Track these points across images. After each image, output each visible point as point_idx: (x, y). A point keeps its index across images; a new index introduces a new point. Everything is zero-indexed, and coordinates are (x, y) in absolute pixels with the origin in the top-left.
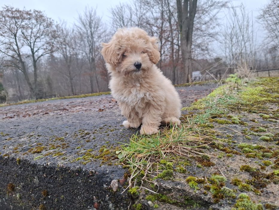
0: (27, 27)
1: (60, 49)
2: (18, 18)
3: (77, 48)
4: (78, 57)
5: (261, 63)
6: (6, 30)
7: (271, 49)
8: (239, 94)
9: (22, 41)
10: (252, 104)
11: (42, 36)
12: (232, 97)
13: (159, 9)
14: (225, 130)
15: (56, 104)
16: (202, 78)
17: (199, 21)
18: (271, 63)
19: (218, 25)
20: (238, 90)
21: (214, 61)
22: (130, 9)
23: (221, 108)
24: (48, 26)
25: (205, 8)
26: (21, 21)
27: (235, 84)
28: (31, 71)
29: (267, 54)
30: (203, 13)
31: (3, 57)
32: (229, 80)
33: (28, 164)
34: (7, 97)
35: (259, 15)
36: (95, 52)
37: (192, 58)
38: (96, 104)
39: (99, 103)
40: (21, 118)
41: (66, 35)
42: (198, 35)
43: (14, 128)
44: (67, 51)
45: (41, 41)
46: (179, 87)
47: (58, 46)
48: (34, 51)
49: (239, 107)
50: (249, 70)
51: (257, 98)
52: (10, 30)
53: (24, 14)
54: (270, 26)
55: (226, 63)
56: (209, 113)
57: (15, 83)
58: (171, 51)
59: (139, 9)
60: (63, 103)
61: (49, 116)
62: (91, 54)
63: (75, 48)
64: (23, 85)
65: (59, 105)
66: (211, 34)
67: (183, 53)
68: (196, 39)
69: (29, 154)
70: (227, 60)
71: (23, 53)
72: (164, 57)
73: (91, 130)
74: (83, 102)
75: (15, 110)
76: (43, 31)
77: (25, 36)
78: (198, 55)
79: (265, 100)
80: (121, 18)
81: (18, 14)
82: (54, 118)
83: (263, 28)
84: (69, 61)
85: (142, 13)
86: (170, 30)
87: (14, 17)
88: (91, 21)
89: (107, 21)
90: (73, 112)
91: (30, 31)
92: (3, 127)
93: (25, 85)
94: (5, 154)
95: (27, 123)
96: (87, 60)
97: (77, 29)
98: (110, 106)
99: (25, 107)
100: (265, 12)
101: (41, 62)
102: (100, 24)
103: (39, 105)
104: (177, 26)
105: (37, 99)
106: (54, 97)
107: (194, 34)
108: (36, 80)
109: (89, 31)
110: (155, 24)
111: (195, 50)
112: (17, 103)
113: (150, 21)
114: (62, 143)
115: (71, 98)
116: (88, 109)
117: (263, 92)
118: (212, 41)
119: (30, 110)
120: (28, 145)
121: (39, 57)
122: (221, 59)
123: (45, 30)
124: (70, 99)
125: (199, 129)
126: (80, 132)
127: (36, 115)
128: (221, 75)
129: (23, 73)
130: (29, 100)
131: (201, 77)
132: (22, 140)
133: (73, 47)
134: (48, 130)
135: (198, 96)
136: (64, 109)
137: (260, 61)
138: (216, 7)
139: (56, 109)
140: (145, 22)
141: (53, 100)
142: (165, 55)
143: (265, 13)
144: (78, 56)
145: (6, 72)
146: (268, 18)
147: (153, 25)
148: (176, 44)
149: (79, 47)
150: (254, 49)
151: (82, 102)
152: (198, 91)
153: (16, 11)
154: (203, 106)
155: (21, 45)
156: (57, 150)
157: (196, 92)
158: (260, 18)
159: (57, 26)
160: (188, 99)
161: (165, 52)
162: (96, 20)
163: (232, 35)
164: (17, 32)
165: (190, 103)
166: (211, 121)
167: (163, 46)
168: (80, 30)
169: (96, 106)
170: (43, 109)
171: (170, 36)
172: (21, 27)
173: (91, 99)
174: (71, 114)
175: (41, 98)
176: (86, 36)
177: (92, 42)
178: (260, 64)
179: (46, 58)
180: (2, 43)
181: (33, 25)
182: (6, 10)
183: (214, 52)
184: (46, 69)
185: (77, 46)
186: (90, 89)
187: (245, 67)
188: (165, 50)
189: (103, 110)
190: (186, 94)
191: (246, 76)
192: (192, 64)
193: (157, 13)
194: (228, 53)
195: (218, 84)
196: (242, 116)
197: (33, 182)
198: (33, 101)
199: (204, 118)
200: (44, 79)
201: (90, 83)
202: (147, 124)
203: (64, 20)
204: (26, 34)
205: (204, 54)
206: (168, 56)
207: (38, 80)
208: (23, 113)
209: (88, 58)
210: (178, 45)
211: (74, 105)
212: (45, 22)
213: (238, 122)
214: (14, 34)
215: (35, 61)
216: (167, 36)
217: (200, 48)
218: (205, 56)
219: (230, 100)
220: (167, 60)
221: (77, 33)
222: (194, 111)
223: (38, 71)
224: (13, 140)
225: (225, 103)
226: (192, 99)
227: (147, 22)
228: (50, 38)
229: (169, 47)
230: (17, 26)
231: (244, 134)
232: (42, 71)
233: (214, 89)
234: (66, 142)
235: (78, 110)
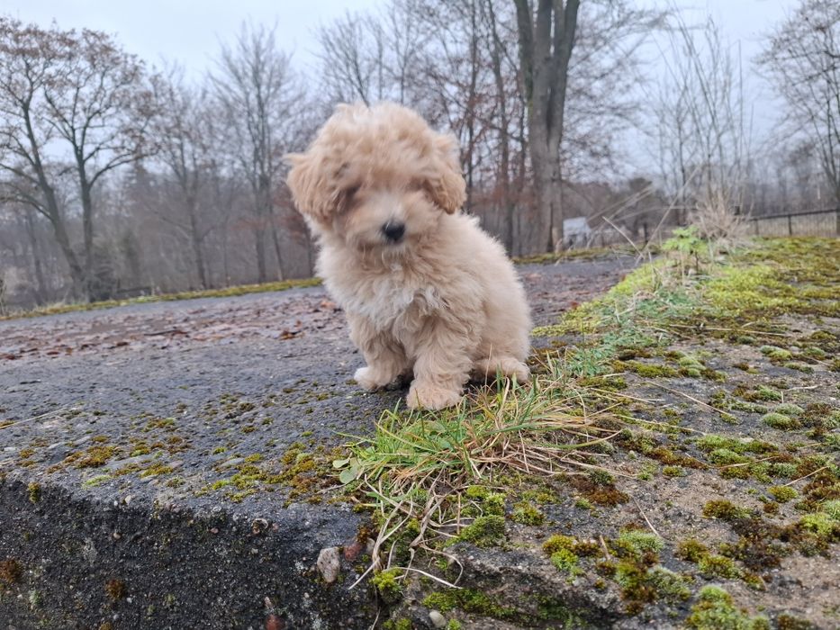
0: (61, 80)
1: (164, 148)
2: (34, 54)
3: (217, 145)
4: (218, 174)
5: (767, 195)
7: (796, 152)
8: (701, 286)
9: (47, 125)
10: (739, 317)
11: (107, 108)
12: (682, 297)
13: (466, 31)
14: (660, 395)
15: (150, 317)
16: (592, 237)
17: (584, 68)
18: (795, 194)
19: (640, 80)
20: (697, 274)
21: (628, 188)
22: (378, 31)
23: (647, 328)
24: (126, 79)
25: (601, 31)
26: (45, 63)
27: (688, 258)
28: (75, 216)
29: (784, 167)
30: (594, 45)
32: (671, 246)
33: (64, 502)
35: (762, 51)
36: (270, 158)
37: (564, 178)
38: (274, 315)
39: (284, 313)
40: (42, 359)
41: (181, 106)
42: (580, 111)
43: (20, 391)
44: (186, 156)
45: (106, 123)
46: (523, 266)
47: (159, 140)
48: (85, 155)
49: (702, 326)
50: (730, 217)
51: (753, 298)
52: (9, 89)
53: (55, 42)
54: (794, 85)
55: (663, 193)
56: (611, 343)
57: (25, 251)
58: (500, 158)
59: (405, 29)
60: (172, 314)
61: (129, 352)
62: (258, 164)
63: (209, 147)
64: (50, 258)
65: (161, 318)
66: (618, 108)
67: (535, 164)
68: (574, 123)
69: (67, 469)
70: (666, 184)
71: (48, 160)
72: (479, 174)
73: (259, 396)
74: (234, 309)
75: (25, 335)
76: (113, 95)
77: (57, 107)
78: (580, 169)
79: (778, 305)
80: (351, 57)
81: (33, 40)
82: (146, 359)
83: (771, 91)
84: (190, 185)
85: (413, 44)
86: (497, 96)
87: (22, 52)
88: (260, 67)
89: (307, 64)
90: (202, 340)
91: (71, 93)
93: (55, 259)
95: (63, 374)
96: (246, 181)
97: (216, 91)
98: (316, 321)
99: (56, 326)
100: (778, 44)
101: (104, 189)
102: (287, 74)
103: (99, 319)
104: (518, 85)
105: (92, 300)
106: (145, 296)
107: (570, 108)
108: (89, 243)
109: (252, 97)
110: (452, 76)
111: (573, 154)
112: (31, 313)
113: (436, 66)
114: (167, 435)
115: (198, 297)
116: (248, 332)
117: (773, 282)
118: (624, 128)
119: (71, 335)
120: (64, 443)
121: (100, 173)
122: (650, 183)
124: (194, 301)
125: (581, 393)
126: (223, 403)
127: (91, 349)
128: (648, 230)
129: (49, 220)
130: (69, 303)
131: (590, 234)
132: (47, 425)
133: (204, 142)
135: (580, 292)
136: (176, 332)
137: (765, 188)
138: (634, 27)
139: (151, 331)
140: (422, 71)
141: (142, 302)
142: (481, 170)
143: (779, 47)
144: (219, 171)
146: (787, 61)
147: (447, 79)
148: (515, 135)
149: (223, 142)
150: (744, 152)
151: (231, 310)
152: (580, 277)
153: (28, 31)
154: (593, 324)
155: (44, 139)
156: (152, 457)
157: (574, 279)
158: (763, 62)
159: (154, 80)
160: (550, 301)
161: (483, 160)
162: (273, 62)
163: (681, 112)
164: (30, 97)
165: (557, 313)
166: (619, 368)
167: (475, 141)
168: (225, 92)
169: (273, 323)
170: (113, 332)
171: (496, 112)
172: (44, 80)
173: (259, 301)
174: (197, 346)
175: (105, 297)
176: (244, 110)
177: (260, 128)
178: (763, 197)
179: (122, 176)
181: (82, 76)
183: (627, 162)
184: (120, 209)
185: (214, 140)
186: (256, 273)
187: (719, 207)
188: (483, 155)
189: (294, 334)
190: (544, 286)
191: (721, 233)
192: (563, 196)
193: (458, 45)
194: (670, 165)
195: (640, 257)
196: (710, 354)
197: (78, 555)
198: (82, 306)
199: (598, 359)
200: (115, 241)
201: (256, 253)
202: (427, 377)
203: (176, 62)
204: (58, 102)
205: (599, 165)
206: (492, 173)
207: (95, 241)
208: (50, 342)
209: (251, 176)
210: (521, 139)
211: (206, 318)
212: (119, 67)
213: (698, 372)
214: (21, 101)
215: (86, 186)
216: (489, 113)
217: (588, 149)
218: (602, 171)
219: (674, 304)
220: (488, 184)
221: (216, 100)
222: (569, 337)
223: (96, 216)
224: (16, 427)
225: (659, 313)
226: (563, 303)
227: (427, 69)
228: (132, 117)
229: (493, 144)
230: (30, 80)
231: (716, 407)
232: (107, 214)
233: (628, 271)
234: (180, 432)
235: (217, 335)
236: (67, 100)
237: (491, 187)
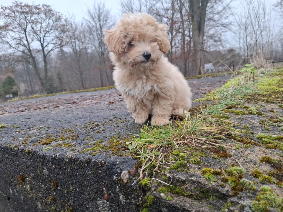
0: (36, 21)
1: (70, 43)
2: (27, 13)
3: (86, 42)
4: (87, 52)
5: (277, 54)
6: (16, 25)
8: (255, 84)
9: (32, 36)
10: (270, 94)
11: (51, 30)
12: (249, 88)
14: (242, 121)
15: (66, 98)
16: (214, 70)
17: (212, 10)
19: (232, 14)
20: (253, 80)
21: (227, 53)
23: (236, 98)
24: (56, 20)
26: (31, 16)
27: (250, 75)
28: (42, 66)
30: (215, 2)
31: (14, 53)
32: (244, 70)
33: (37, 156)
34: (19, 92)
35: (277, 2)
36: (104, 46)
37: (204, 49)
38: (106, 97)
39: (109, 96)
40: (32, 112)
41: (75, 29)
42: (210, 26)
43: (24, 121)
44: (77, 45)
45: (51, 35)
46: (190, 79)
47: (68, 40)
48: (44, 46)
49: (256, 97)
50: (265, 60)
51: (274, 88)
52: (20, 25)
53: (33, 9)
55: (240, 54)
56: (223, 103)
58: (182, 43)
61: (59, 109)
62: (100, 48)
63: (84, 42)
64: (34, 80)
65: (70, 98)
66: (224, 24)
67: (195, 45)
68: (208, 30)
69: (38, 145)
70: (241, 51)
71: (33, 48)
72: (175, 49)
73: (101, 122)
75: (26, 105)
76: (52, 26)
77: (35, 30)
78: (211, 46)
80: (130, 9)
81: (27, 8)
82: (65, 111)
83: (280, 17)
84: (78, 55)
85: (152, 4)
86: (181, 21)
87: (23, 12)
88: (100, 14)
89: (116, 13)
90: (83, 105)
91: (39, 25)
92: (15, 120)
93: (36, 80)
94: (14, 145)
95: (38, 116)
96: (96, 54)
97: (86, 23)
98: (120, 98)
99: (36, 101)
101: (51, 57)
102: (109, 17)
103: (50, 99)
104: (188, 17)
105: (48, 93)
106: (65, 91)
107: (207, 25)
108: (46, 75)
109: (98, 25)
110: (165, 15)
111: (208, 41)
112: (29, 98)
113: (160, 12)
114: (71, 134)
115: (81, 92)
116: (98, 102)
117: (281, 83)
118: (226, 31)
119: (41, 104)
120: (37, 137)
121: (49, 52)
122: (235, 50)
123: (54, 25)
124: (80, 93)
125: (213, 120)
126: (89, 124)
127: (47, 108)
128: (234, 67)
129: (33, 68)
130: (40, 94)
131: (214, 69)
132: (32, 132)
133: (82, 41)
134: (58, 122)
135: (211, 87)
136: (74, 103)
137: (277, 52)
139: (66, 103)
140: (155, 14)
141: (63, 94)
142: (175, 48)
144: (88, 50)
145: (17, 68)
147: (163, 16)
148: (187, 35)
150: (271, 38)
151: (92, 96)
152: (211, 82)
153: (25, 5)
154: (216, 97)
155: (31, 40)
156: (66, 141)
157: (209, 83)
158: (277, 6)
159: (66, 20)
160: (201, 91)
161: (176, 44)
162: (104, 13)
163: (247, 25)
164: (26, 27)
165: (203, 94)
166: (227, 111)
167: (173, 38)
168: (89, 24)
169: (106, 100)
170: (54, 103)
171: (181, 27)
172: (30, 22)
174: (81, 107)
175: (52, 93)
176: (95, 30)
177: (101, 35)
178: (276, 55)
179: (56, 53)
180: (13, 39)
181: (43, 20)
182: (15, 5)
183: (227, 43)
184: (56, 64)
185: (86, 40)
186: (100, 84)
187: (261, 57)
188: (176, 42)
189: (113, 103)
190: (198, 86)
191: (262, 66)
192: (204, 56)
193: (167, 4)
194: (243, 44)
195: (232, 75)
196: (259, 107)
197: (42, 173)
198: (44, 95)
199: (219, 109)
200: (54, 74)
201: (100, 78)
203: (73, 14)
204: (35, 29)
205: (217, 45)
206: (179, 48)
207: (48, 74)
208: (34, 107)
209: (98, 52)
210: (189, 36)
211: (84, 98)
212: (54, 16)
213: (256, 113)
214: (24, 29)
215: (45, 56)
216: (178, 28)
217: (213, 39)
218: (218, 47)
219: (246, 90)
220: (178, 52)
221: (86, 26)
222: (208, 102)
223: (48, 66)
224: (23, 132)
225: (240, 93)
226: (205, 91)
227: (157, 13)
228: (59, 33)
229: (180, 38)
230: (26, 22)
231: (263, 124)
232: (52, 65)
233: (228, 80)
234: (75, 133)
235: (87, 103)
236: (38, 28)
237: (179, 53)
